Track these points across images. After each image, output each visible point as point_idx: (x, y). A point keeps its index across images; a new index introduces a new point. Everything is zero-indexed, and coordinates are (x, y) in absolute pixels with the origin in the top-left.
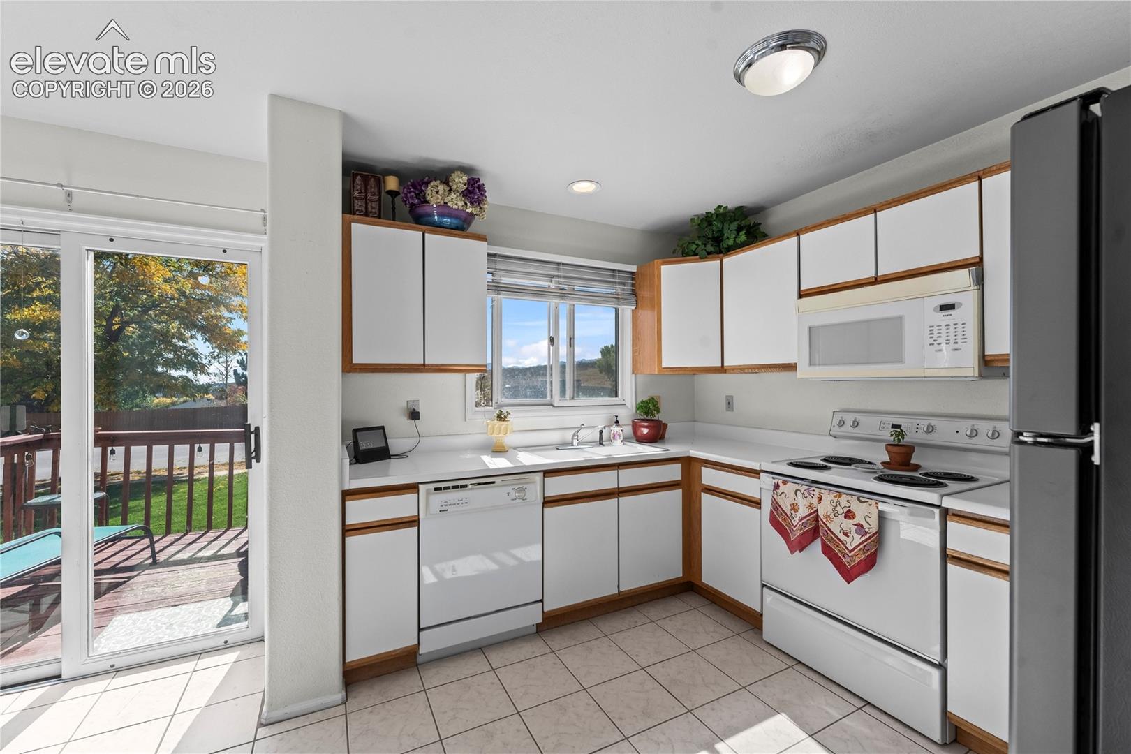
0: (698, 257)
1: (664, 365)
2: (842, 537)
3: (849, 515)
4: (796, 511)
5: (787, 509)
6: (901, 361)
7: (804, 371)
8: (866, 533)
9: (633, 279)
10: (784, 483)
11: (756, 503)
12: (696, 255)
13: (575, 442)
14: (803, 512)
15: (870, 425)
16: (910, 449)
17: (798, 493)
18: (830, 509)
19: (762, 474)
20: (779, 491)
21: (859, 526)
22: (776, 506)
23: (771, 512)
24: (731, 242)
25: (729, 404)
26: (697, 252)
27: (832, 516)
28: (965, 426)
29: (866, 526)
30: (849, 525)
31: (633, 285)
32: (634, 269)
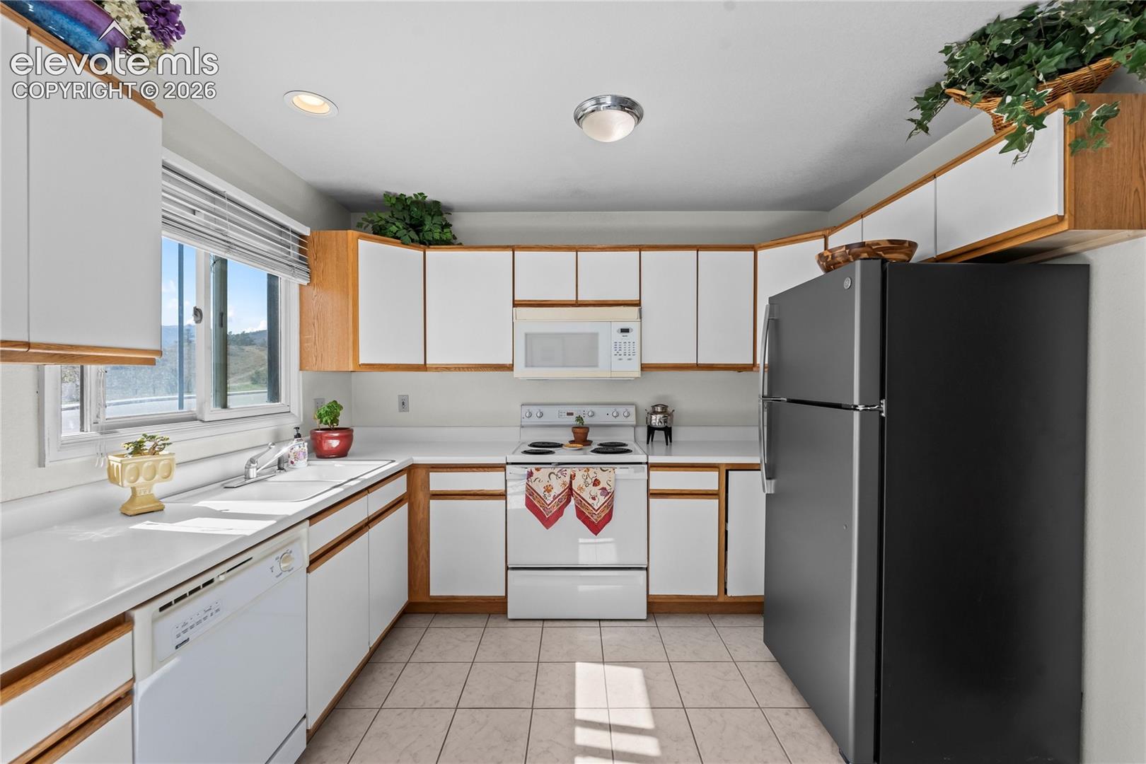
0: (399, 241)
1: (361, 362)
2: (591, 501)
3: (596, 483)
4: (549, 491)
5: (540, 491)
6: (596, 366)
7: (520, 371)
8: (609, 493)
9: (301, 243)
10: (538, 470)
11: (503, 495)
12: (398, 238)
13: (253, 473)
14: (558, 488)
15: (552, 415)
16: (586, 429)
17: (552, 475)
18: (582, 482)
19: (507, 466)
20: (533, 478)
21: (604, 489)
22: (530, 492)
23: (527, 497)
24: (437, 236)
25: (403, 404)
26: (398, 235)
27: (584, 487)
28: (610, 409)
29: (608, 488)
30: (596, 491)
31: (301, 251)
32: (306, 231)
